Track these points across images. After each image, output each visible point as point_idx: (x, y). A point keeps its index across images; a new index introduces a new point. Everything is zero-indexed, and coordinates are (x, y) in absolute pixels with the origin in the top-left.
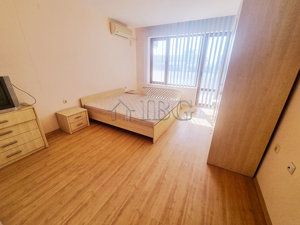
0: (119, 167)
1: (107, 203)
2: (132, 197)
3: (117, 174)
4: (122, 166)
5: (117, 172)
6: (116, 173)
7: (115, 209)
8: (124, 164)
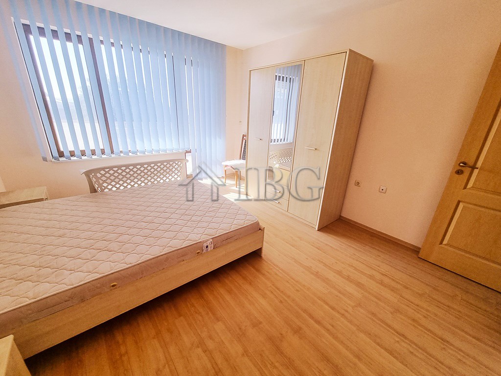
0: (312, 322)
1: (391, 353)
2: (373, 314)
3: (330, 327)
4: (312, 317)
5: (324, 327)
6: (328, 330)
7: (398, 342)
8: (305, 311)
